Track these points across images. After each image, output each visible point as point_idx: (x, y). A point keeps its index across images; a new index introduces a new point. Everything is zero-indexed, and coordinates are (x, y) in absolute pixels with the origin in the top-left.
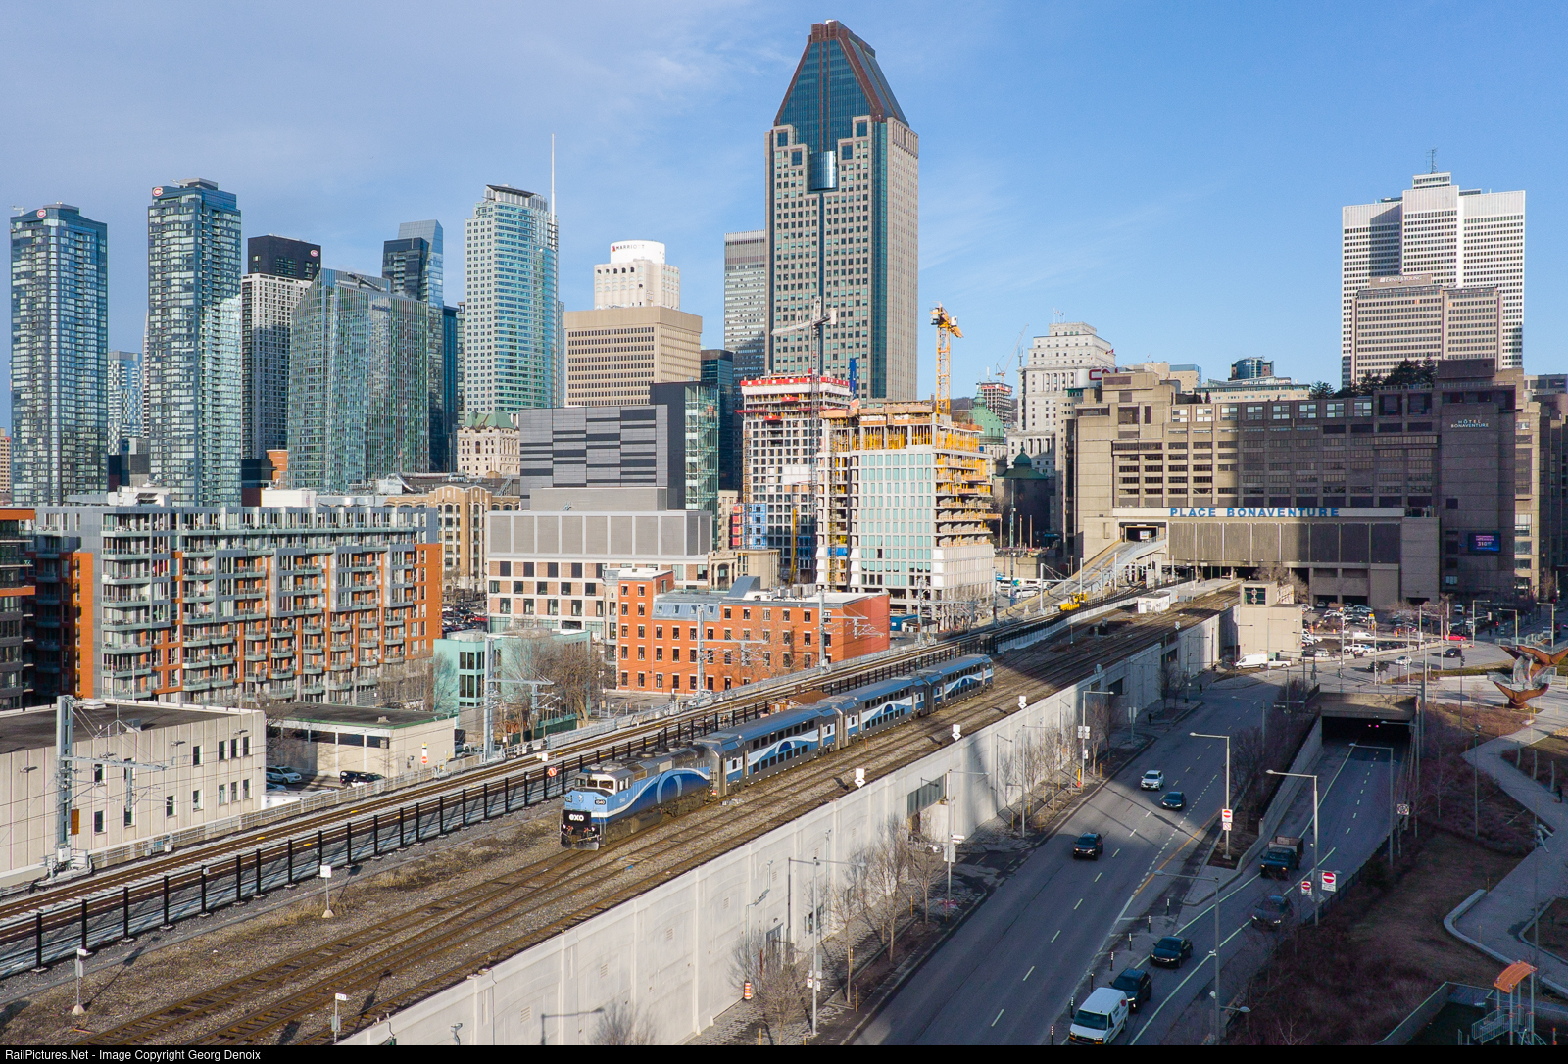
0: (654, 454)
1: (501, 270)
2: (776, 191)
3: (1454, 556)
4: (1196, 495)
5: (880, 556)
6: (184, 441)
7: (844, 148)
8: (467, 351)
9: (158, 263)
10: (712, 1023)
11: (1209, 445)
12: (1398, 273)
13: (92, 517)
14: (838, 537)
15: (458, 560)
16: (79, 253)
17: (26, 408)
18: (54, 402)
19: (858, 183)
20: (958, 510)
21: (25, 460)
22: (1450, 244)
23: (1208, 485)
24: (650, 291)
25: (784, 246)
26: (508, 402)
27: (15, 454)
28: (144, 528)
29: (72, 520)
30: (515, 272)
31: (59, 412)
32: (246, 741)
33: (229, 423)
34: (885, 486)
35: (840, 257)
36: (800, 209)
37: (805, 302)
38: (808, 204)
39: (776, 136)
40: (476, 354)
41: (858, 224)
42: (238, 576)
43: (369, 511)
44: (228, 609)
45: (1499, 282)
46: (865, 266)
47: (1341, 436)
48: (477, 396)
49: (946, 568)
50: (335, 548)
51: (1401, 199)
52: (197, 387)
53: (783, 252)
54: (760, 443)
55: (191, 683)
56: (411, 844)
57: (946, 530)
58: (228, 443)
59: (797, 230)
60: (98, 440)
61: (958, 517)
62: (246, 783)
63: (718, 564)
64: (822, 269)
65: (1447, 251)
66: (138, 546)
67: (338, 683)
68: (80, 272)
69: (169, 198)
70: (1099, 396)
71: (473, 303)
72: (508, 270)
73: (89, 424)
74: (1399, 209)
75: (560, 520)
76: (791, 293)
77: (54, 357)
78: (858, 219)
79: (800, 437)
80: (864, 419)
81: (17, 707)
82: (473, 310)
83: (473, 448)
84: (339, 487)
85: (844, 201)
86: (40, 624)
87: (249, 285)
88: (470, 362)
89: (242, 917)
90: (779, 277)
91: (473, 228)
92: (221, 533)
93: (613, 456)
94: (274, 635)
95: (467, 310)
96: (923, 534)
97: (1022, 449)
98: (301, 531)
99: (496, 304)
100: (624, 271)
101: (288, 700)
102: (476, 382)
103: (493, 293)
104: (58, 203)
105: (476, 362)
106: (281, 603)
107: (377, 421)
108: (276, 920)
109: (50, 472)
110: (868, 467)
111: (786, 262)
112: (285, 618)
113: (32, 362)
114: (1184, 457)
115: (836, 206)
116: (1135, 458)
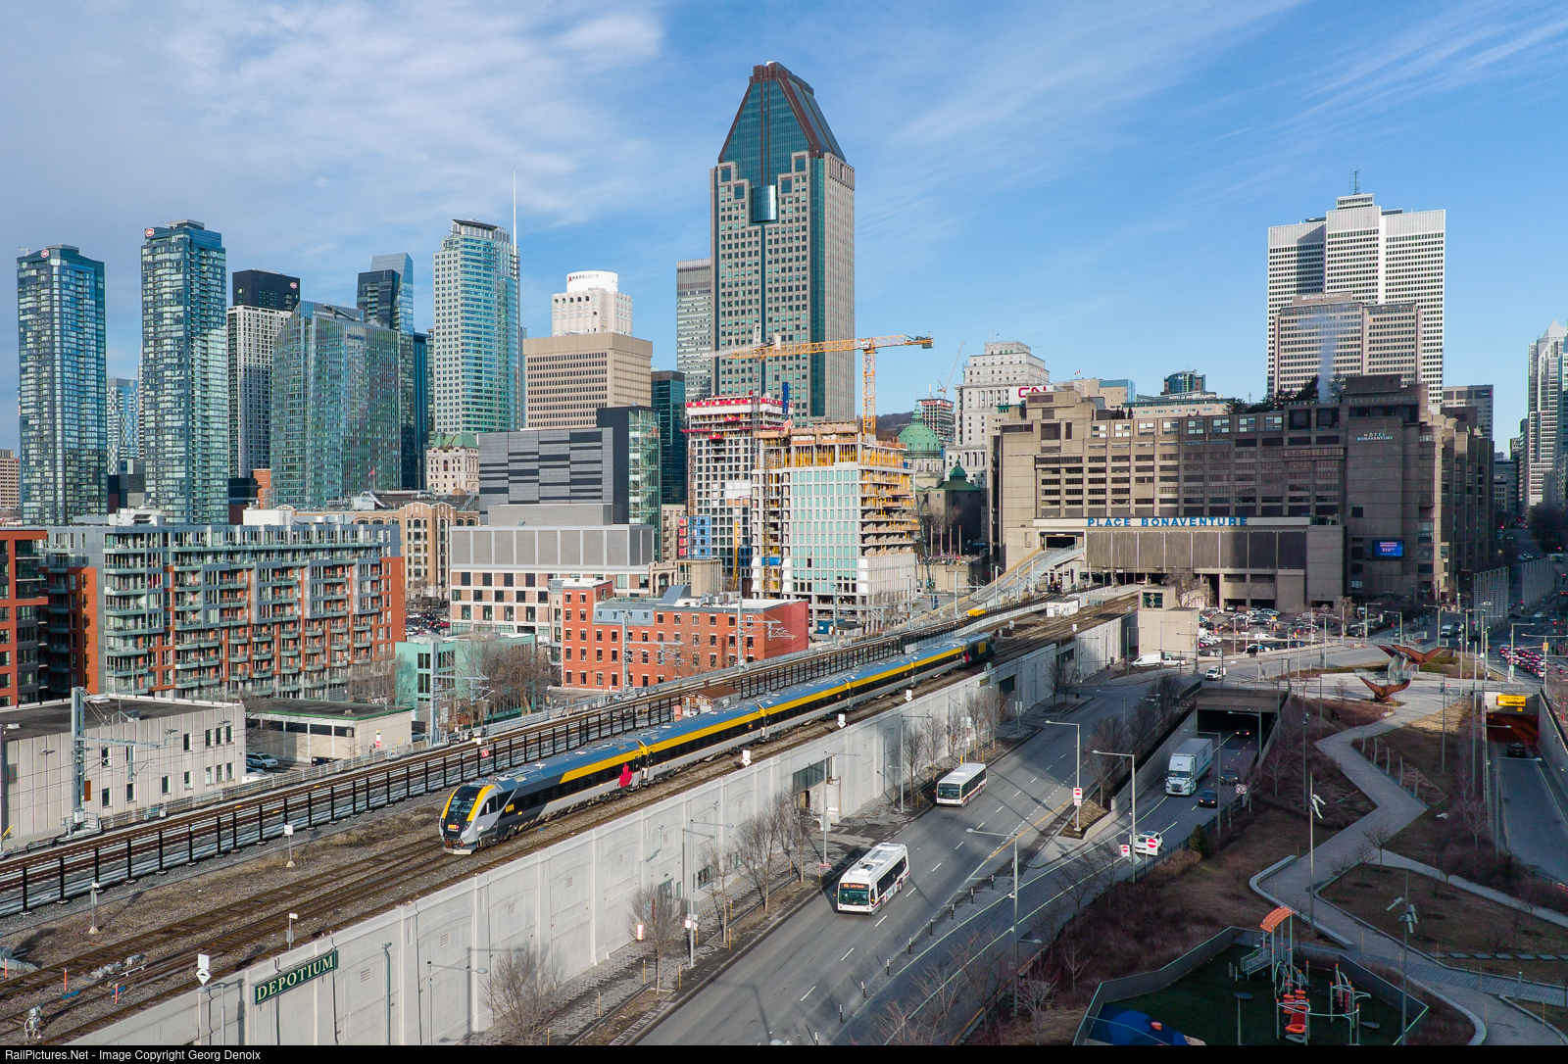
0: (600, 473)
1: (467, 299)
2: (721, 223)
3: (1359, 562)
4: (1114, 506)
5: (810, 565)
6: (176, 462)
7: (783, 182)
8: (436, 376)
9: (151, 298)
10: (608, 958)
11: (1127, 458)
12: (1321, 290)
13: (95, 535)
14: (772, 548)
15: (426, 570)
16: (80, 289)
17: (34, 433)
18: (59, 427)
19: (797, 215)
20: (882, 523)
21: (33, 480)
22: (1372, 262)
23: (1125, 496)
24: (604, 318)
25: (728, 274)
26: (475, 423)
27: (24, 475)
28: (140, 546)
29: (78, 538)
30: (480, 300)
31: (63, 436)
32: (228, 729)
33: (217, 445)
34: (814, 500)
35: (781, 285)
36: (743, 240)
37: (749, 327)
38: (750, 236)
39: (720, 172)
40: (445, 379)
41: (797, 254)
42: (223, 587)
43: (338, 528)
44: (214, 617)
45: (1417, 298)
46: (804, 292)
47: (1253, 449)
48: (446, 417)
49: (870, 576)
50: (308, 562)
51: (1324, 219)
52: (189, 412)
53: (727, 281)
54: (704, 461)
55: (183, 682)
56: (363, 812)
57: (871, 541)
58: (217, 463)
59: (740, 260)
60: (99, 461)
61: (882, 529)
62: (229, 766)
63: (658, 573)
64: (763, 296)
65: (1369, 269)
66: (135, 561)
67: (312, 682)
68: (80, 308)
69: (160, 236)
70: (1023, 415)
71: (441, 331)
72: (473, 299)
73: (90, 447)
74: (1323, 228)
75: (515, 533)
76: (734, 318)
77: (58, 386)
78: (798, 249)
79: (742, 455)
80: (795, 438)
81: (34, 701)
82: (441, 337)
83: (441, 466)
84: (318, 504)
85: (784, 232)
86: (51, 630)
87: (233, 318)
88: (439, 385)
89: (221, 866)
90: (724, 303)
91: (441, 260)
92: (207, 549)
93: (563, 475)
94: (255, 639)
95: (436, 337)
96: (849, 545)
97: (958, 462)
98: (278, 546)
99: (462, 331)
100: (580, 299)
101: (268, 696)
102: (445, 405)
103: (460, 321)
104: (60, 244)
105: (445, 385)
106: (261, 610)
107: (353, 442)
108: (248, 869)
109: (56, 491)
110: (798, 483)
111: (730, 290)
112: (265, 625)
113: (39, 391)
114: (1103, 470)
115: (777, 236)
116: (1057, 471)
